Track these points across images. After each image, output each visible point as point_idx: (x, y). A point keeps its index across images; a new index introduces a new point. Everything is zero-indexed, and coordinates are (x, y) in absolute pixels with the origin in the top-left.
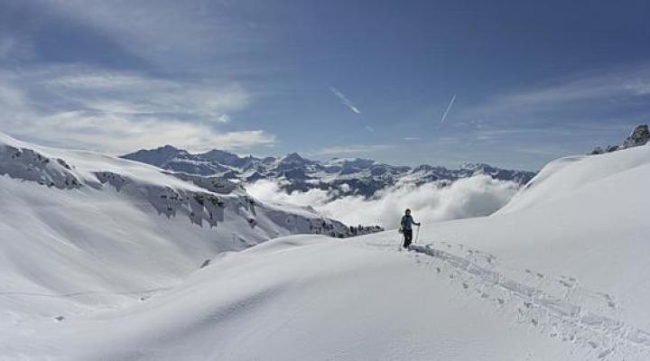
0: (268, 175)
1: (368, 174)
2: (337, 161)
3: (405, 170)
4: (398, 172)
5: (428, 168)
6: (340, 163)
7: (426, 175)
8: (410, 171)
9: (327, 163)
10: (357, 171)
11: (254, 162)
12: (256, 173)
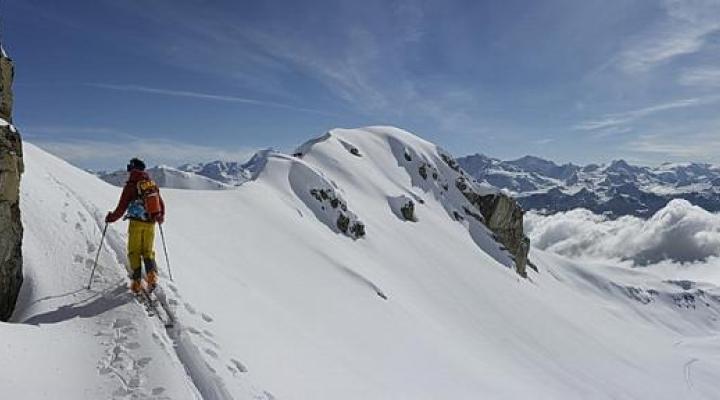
0: (597, 191)
1: (709, 185)
2: (669, 166)
9: (657, 169)
11: (578, 173)
12: (584, 190)
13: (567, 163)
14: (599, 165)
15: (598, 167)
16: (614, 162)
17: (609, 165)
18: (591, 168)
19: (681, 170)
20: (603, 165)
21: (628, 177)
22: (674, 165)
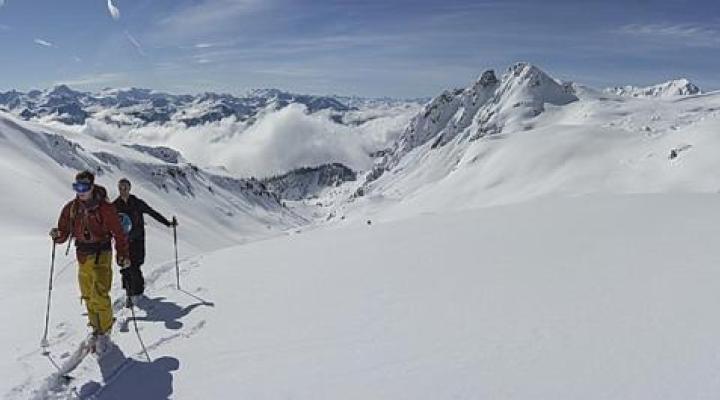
0: (40, 112)
1: (150, 106)
2: (109, 92)
3: (189, 99)
4: (182, 102)
5: (216, 97)
6: (113, 94)
7: (214, 105)
8: (196, 101)
9: (99, 95)
10: (137, 103)
11: (20, 97)
12: (26, 110)
13: (10, 89)
14: (42, 90)
15: (40, 93)
16: (56, 87)
17: (52, 90)
18: (35, 94)
19: (121, 94)
20: (45, 91)
21: (69, 99)
22: (115, 90)
